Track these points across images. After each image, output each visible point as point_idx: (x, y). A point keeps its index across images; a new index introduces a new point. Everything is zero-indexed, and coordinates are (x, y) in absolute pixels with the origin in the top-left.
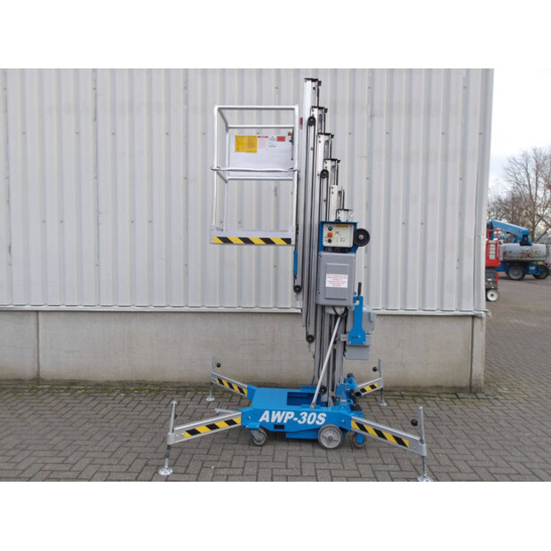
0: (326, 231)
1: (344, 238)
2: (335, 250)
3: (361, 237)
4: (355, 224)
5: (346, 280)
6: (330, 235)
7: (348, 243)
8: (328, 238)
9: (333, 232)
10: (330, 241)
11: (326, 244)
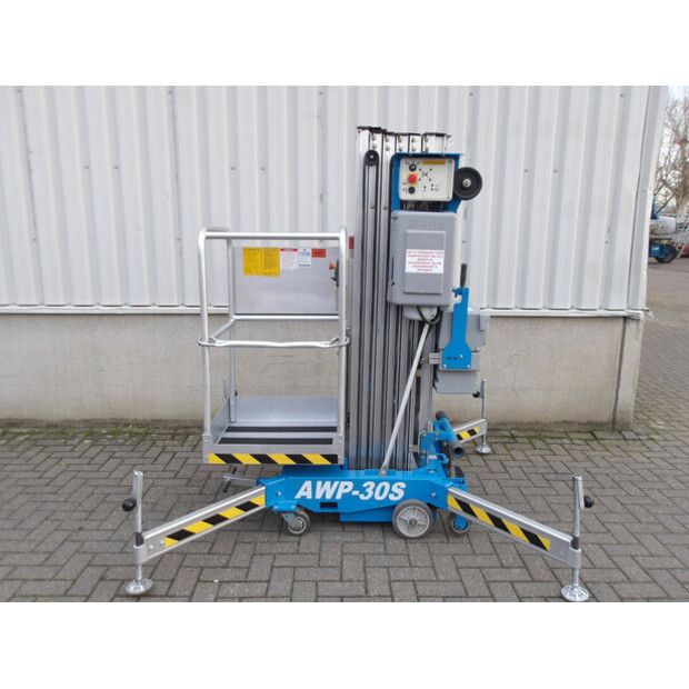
0: (404, 173)
1: (437, 185)
2: (419, 206)
3: (467, 182)
4: (456, 157)
5: (442, 260)
6: (412, 179)
7: (444, 194)
8: (408, 186)
9: (417, 173)
10: (412, 190)
11: (404, 196)
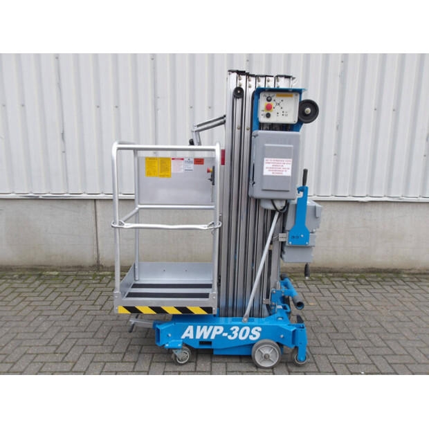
0: (263, 103)
1: (287, 111)
2: (272, 127)
3: (308, 110)
4: (299, 92)
5: (290, 166)
6: (269, 108)
7: (292, 118)
8: (265, 113)
9: (272, 103)
10: (268, 116)
11: (263, 119)
